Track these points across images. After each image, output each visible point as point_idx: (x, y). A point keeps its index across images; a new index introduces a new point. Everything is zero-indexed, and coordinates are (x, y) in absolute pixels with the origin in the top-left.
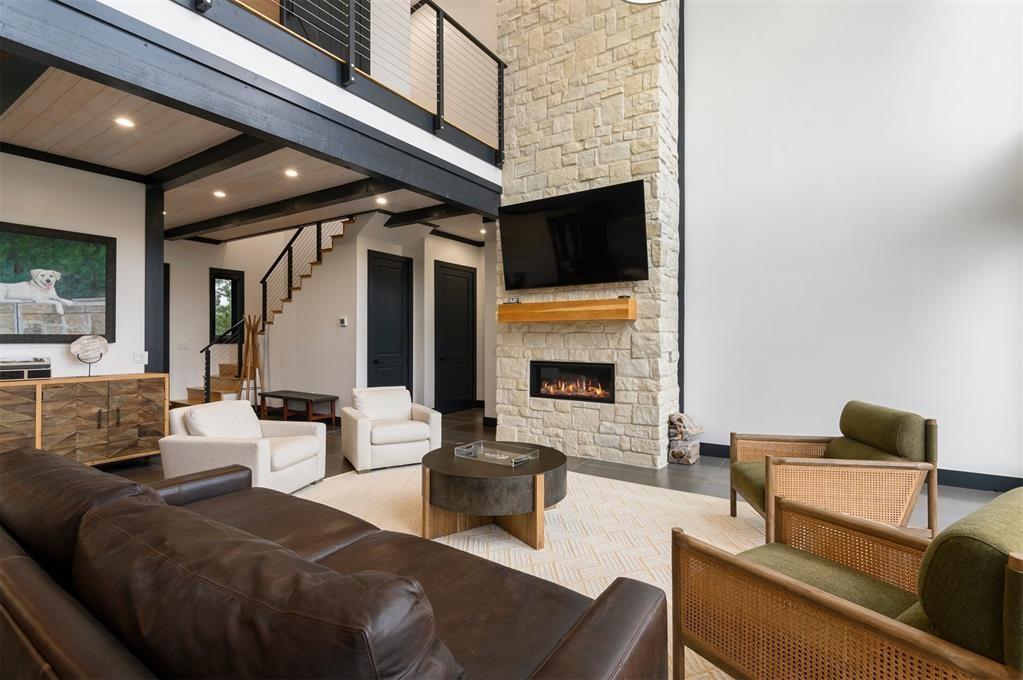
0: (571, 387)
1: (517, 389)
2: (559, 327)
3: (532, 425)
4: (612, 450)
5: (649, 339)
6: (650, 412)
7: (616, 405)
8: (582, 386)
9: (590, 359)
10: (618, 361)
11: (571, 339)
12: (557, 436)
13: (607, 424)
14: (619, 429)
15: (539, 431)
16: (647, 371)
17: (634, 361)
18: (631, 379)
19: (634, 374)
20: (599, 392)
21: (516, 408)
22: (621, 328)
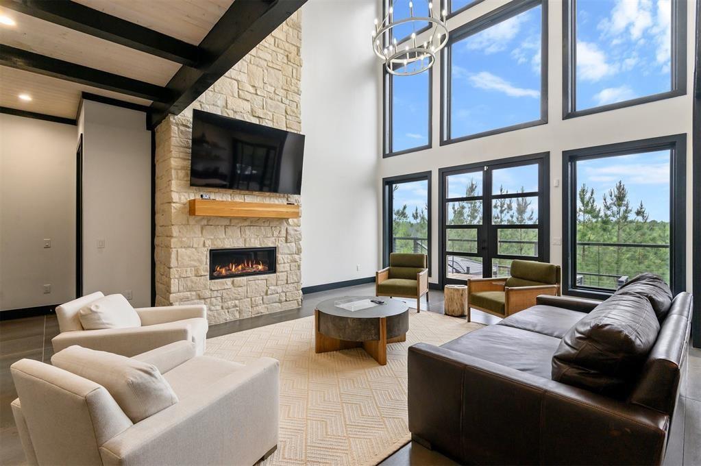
0: (240, 267)
1: (196, 276)
2: (237, 221)
3: (211, 304)
4: (274, 304)
5: (296, 231)
6: (297, 275)
7: (278, 274)
8: (248, 265)
9: (260, 244)
10: (279, 245)
11: (247, 230)
12: (236, 306)
13: (272, 288)
14: (279, 290)
15: (219, 308)
16: (294, 250)
17: (288, 244)
18: (286, 256)
19: (289, 252)
20: (260, 267)
21: (194, 293)
22: (280, 223)
